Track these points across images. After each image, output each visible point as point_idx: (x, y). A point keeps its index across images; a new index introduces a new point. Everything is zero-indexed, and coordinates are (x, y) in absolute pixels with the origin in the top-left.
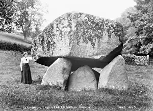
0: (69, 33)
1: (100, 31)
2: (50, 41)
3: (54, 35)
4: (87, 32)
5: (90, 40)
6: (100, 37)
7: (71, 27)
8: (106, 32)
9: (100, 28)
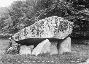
0: (55, 27)
1: (67, 26)
2: (40, 30)
3: (43, 27)
4: (62, 26)
5: (63, 30)
6: (66, 29)
7: (57, 24)
8: (69, 27)
9: (67, 25)
